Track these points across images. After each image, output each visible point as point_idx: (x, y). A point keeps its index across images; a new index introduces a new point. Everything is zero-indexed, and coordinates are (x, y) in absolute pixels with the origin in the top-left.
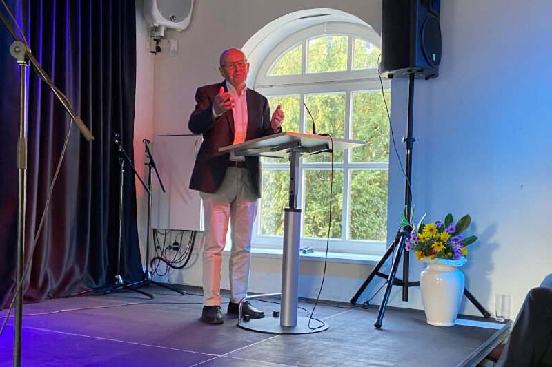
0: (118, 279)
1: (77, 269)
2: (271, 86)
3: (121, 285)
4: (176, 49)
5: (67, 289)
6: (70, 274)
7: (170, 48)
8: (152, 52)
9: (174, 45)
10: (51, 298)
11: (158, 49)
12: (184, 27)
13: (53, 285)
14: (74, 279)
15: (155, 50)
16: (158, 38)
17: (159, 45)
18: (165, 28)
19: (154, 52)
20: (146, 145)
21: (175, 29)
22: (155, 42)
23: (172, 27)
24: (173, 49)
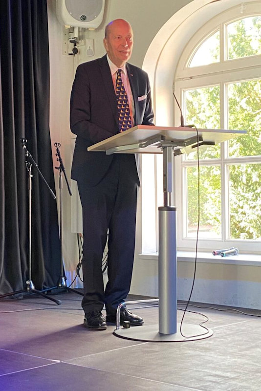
0: (30, 285)
3: (33, 291)
7: (86, 49)
8: (70, 54)
9: (89, 45)
11: (76, 51)
12: (97, 26)
15: (72, 52)
16: (73, 40)
17: (76, 47)
18: (79, 28)
19: (72, 54)
20: (57, 148)
21: (88, 29)
22: (73, 44)
23: (84, 27)
24: (88, 49)
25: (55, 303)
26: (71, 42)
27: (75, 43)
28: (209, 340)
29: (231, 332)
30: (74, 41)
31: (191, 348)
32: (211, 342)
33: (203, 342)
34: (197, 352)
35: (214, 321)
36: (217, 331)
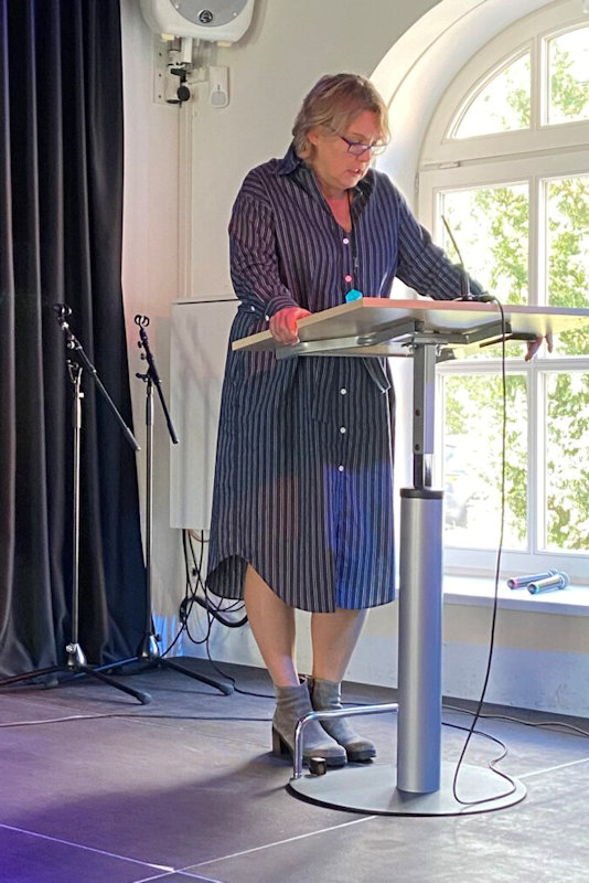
0: (75, 655)
2: (459, 164)
3: (82, 669)
4: (224, 90)
7: (210, 89)
8: (170, 102)
11: (184, 94)
12: (236, 37)
15: (175, 97)
16: (179, 67)
17: (186, 84)
18: (194, 40)
19: (174, 102)
20: (142, 329)
21: (216, 42)
22: (177, 79)
23: (206, 38)
24: (215, 89)
25: (134, 700)
26: (174, 72)
27: (182, 74)
28: (520, 811)
29: (568, 789)
30: (181, 70)
31: (481, 835)
32: (526, 817)
33: (508, 817)
34: (498, 845)
35: (521, 756)
36: (533, 784)
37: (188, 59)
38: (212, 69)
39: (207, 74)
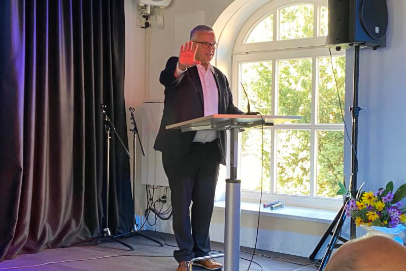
0: (107, 232)
1: (73, 223)
2: (247, 53)
3: (110, 237)
4: (162, 24)
5: (64, 239)
6: (67, 227)
7: (157, 23)
8: (142, 27)
9: (160, 20)
10: (49, 248)
11: (147, 25)
12: (167, 5)
13: (50, 237)
14: (70, 232)
15: (144, 26)
18: (151, 6)
20: (132, 113)
21: (159, 7)
22: (145, 19)
23: (155, 5)
24: (159, 24)
30: (146, 16)
37: (149, 12)
38: (158, 16)
39: (156, 18)
